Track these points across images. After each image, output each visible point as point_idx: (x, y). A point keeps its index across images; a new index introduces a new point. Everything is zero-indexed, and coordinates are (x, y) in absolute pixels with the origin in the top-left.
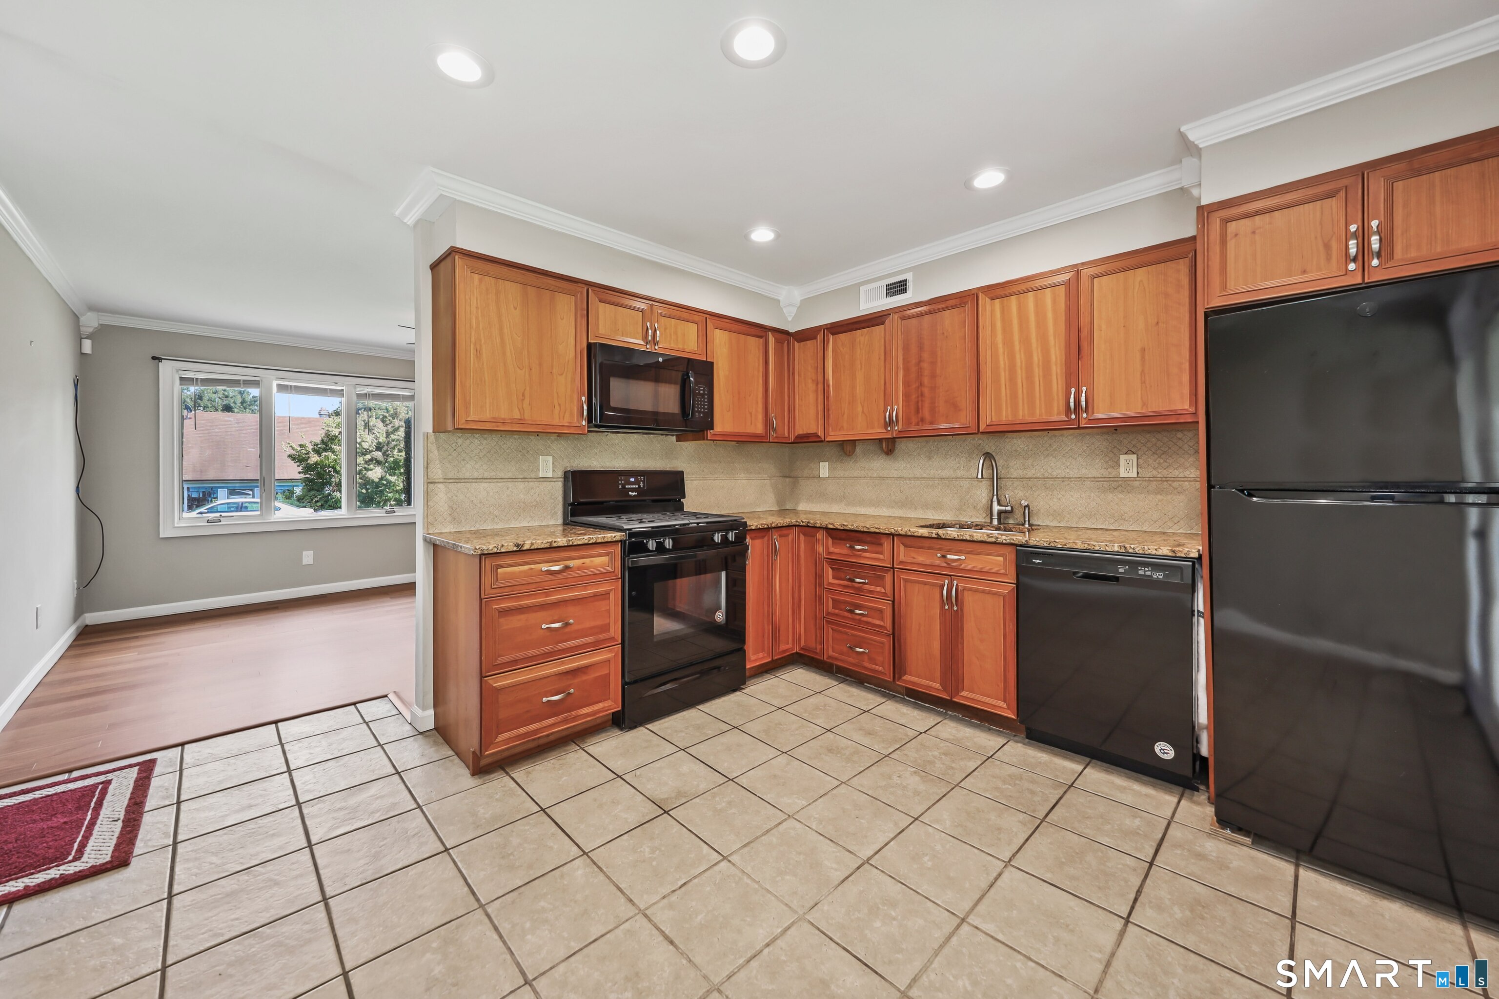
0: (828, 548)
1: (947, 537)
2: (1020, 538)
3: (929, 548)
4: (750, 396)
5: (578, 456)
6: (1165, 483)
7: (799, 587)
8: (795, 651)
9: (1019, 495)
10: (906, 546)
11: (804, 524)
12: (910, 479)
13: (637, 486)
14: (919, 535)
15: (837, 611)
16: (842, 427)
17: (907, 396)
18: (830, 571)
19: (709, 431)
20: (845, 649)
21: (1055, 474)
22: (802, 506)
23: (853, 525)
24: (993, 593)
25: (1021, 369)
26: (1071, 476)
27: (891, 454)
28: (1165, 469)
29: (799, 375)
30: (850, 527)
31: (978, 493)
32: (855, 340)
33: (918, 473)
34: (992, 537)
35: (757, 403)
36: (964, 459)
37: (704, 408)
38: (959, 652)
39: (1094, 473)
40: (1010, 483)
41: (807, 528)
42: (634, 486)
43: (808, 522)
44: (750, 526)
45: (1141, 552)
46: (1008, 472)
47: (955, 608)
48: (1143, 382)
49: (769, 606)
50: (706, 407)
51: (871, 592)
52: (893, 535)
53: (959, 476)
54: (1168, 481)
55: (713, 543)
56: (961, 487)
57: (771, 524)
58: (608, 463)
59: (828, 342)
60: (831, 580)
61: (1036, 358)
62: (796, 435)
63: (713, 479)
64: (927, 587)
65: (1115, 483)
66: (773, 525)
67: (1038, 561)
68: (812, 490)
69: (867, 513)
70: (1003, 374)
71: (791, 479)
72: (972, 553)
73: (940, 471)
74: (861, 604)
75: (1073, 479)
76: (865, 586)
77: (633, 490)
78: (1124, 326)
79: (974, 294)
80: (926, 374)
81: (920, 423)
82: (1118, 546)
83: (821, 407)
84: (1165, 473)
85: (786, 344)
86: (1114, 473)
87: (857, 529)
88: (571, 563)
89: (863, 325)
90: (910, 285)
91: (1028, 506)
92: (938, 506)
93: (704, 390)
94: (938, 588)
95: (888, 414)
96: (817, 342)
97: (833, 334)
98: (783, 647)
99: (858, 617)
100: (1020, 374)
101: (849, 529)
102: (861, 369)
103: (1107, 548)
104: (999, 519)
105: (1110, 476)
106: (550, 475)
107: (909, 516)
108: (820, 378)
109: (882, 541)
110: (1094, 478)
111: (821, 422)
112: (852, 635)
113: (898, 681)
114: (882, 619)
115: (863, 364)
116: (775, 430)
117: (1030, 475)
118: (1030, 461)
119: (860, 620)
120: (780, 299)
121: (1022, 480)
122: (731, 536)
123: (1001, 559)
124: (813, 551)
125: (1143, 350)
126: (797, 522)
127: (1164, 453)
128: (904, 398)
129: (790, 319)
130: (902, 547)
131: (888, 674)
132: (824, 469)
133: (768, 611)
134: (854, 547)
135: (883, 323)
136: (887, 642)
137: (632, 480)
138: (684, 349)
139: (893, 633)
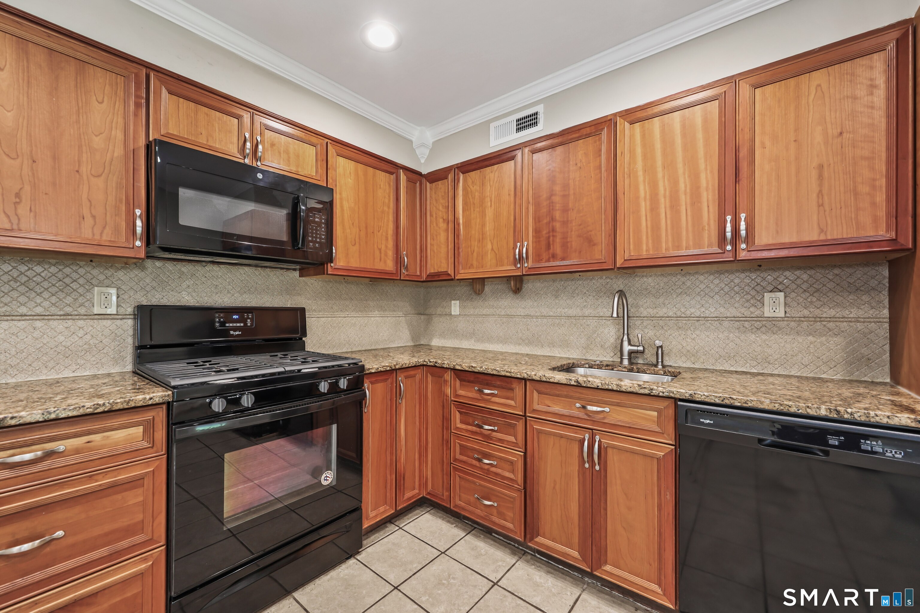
0: (455, 391)
1: (589, 386)
2: (682, 391)
3: (567, 396)
4: (379, 231)
5: (160, 289)
6: (819, 323)
7: (427, 429)
8: (422, 496)
9: (649, 335)
10: (539, 393)
11: (432, 364)
12: (537, 317)
13: (242, 325)
14: (555, 381)
15: (464, 458)
16: (472, 265)
17: (537, 231)
18: (458, 415)
19: (329, 265)
20: (472, 499)
21: (688, 313)
22: (436, 342)
23: (481, 367)
24: (645, 455)
25: (665, 197)
26: (707, 315)
27: (519, 292)
28: (818, 308)
29: (431, 215)
30: (478, 369)
31: (606, 331)
32: (485, 178)
33: (545, 311)
34: (645, 388)
35: (387, 239)
36: (591, 297)
37: (320, 238)
38: (602, 519)
39: (733, 312)
40: (639, 322)
41: (434, 368)
42: (238, 325)
43: (436, 363)
44: (369, 369)
45: (863, 419)
46: (638, 311)
47: (597, 468)
48: (820, 205)
49: (391, 454)
50: (323, 237)
51: (501, 440)
52: (525, 380)
53: (586, 314)
54: (822, 321)
55: (318, 393)
56: (588, 325)
57: (395, 366)
58: (206, 298)
59: (458, 181)
60: (459, 425)
61: (683, 184)
62: (428, 273)
63: (343, 316)
64: (563, 441)
65: (758, 323)
66: (397, 367)
67: (708, 421)
68: (444, 327)
69: (495, 350)
70: (643, 204)
71: (426, 317)
72: (618, 405)
73: (566, 310)
74: (489, 453)
75: (709, 319)
76: (494, 433)
77: (235, 329)
78: (795, 141)
79: (611, 120)
80: (557, 208)
81: (551, 260)
82: (826, 409)
83: (451, 246)
84: (817, 312)
85: (418, 184)
86: (758, 313)
87: (486, 372)
88: (60, 446)
89: (493, 161)
90: (541, 118)
91: (661, 347)
92: (565, 344)
93: (321, 219)
94: (577, 442)
95: (517, 250)
96: (448, 182)
97: (463, 173)
98: (408, 495)
99: (487, 467)
100: (663, 204)
101: (477, 371)
102: (491, 206)
103: (809, 410)
104: (630, 359)
105: (752, 316)
106: (112, 310)
107: (536, 353)
108: (451, 217)
109: (514, 386)
110: (734, 317)
111: (451, 260)
112: (480, 485)
113: (530, 541)
114: (513, 472)
115: (493, 200)
116: (407, 268)
117: (661, 314)
118: (661, 300)
119: (488, 470)
120: (413, 140)
121: (652, 319)
122: (343, 383)
123: (655, 414)
124: (440, 392)
125: (821, 167)
126: (425, 361)
127: (817, 290)
128: (534, 234)
129: (423, 161)
130: (535, 394)
131: (518, 532)
132: (455, 307)
133: (391, 460)
134: (482, 391)
135: (513, 158)
136: (517, 496)
137: (235, 317)
138: (298, 172)
139: (525, 488)
